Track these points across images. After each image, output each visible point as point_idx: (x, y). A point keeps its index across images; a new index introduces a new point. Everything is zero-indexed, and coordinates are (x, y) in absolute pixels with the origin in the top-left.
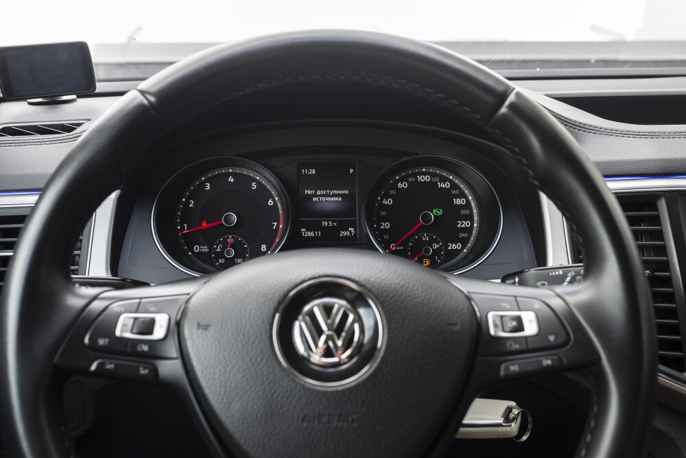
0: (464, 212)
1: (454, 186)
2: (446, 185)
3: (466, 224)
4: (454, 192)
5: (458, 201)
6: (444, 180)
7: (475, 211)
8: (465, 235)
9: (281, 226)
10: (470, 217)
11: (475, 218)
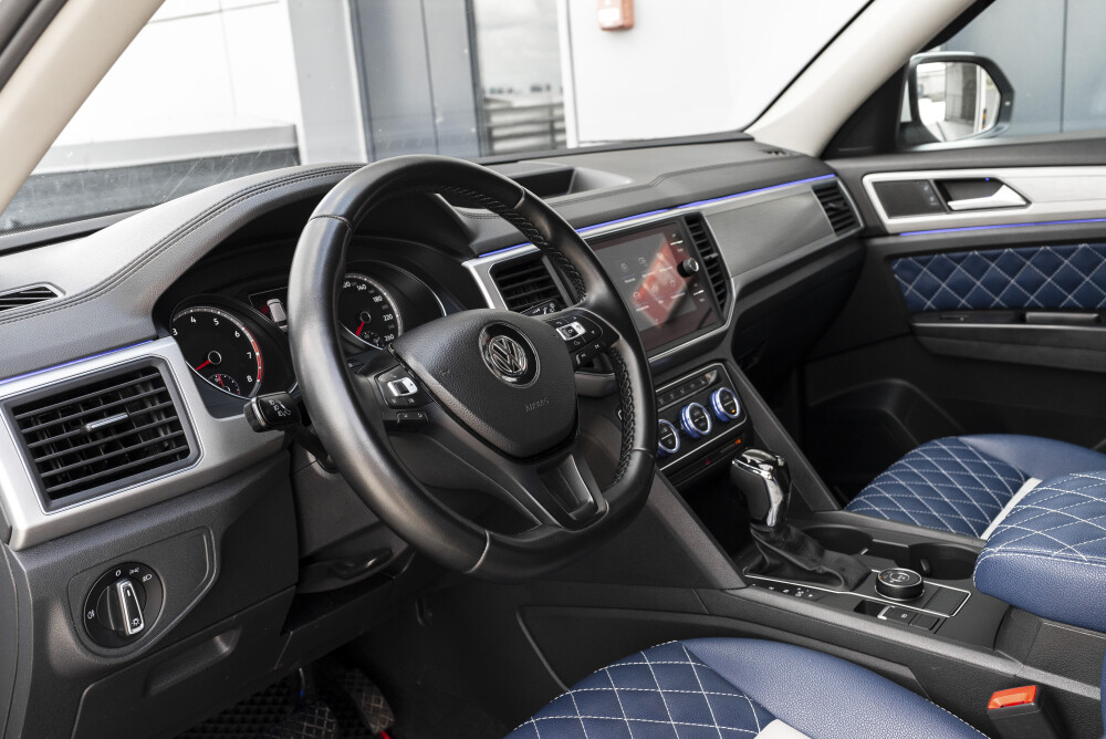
0: (385, 307)
1: (370, 287)
2: (362, 288)
3: (389, 317)
4: (372, 292)
5: (377, 299)
6: (361, 282)
7: (392, 304)
8: (392, 326)
9: (257, 354)
10: (390, 311)
11: (395, 310)
